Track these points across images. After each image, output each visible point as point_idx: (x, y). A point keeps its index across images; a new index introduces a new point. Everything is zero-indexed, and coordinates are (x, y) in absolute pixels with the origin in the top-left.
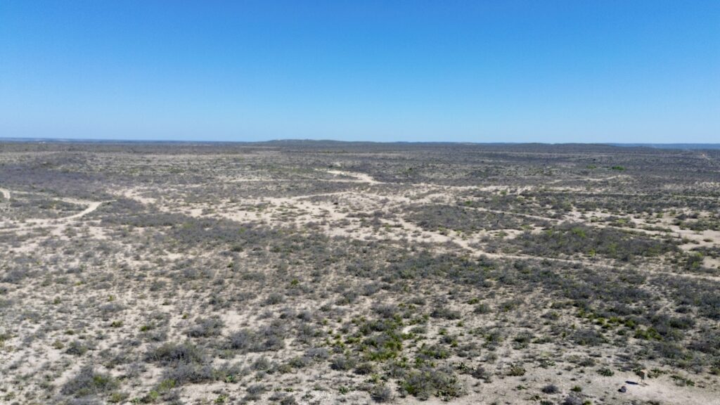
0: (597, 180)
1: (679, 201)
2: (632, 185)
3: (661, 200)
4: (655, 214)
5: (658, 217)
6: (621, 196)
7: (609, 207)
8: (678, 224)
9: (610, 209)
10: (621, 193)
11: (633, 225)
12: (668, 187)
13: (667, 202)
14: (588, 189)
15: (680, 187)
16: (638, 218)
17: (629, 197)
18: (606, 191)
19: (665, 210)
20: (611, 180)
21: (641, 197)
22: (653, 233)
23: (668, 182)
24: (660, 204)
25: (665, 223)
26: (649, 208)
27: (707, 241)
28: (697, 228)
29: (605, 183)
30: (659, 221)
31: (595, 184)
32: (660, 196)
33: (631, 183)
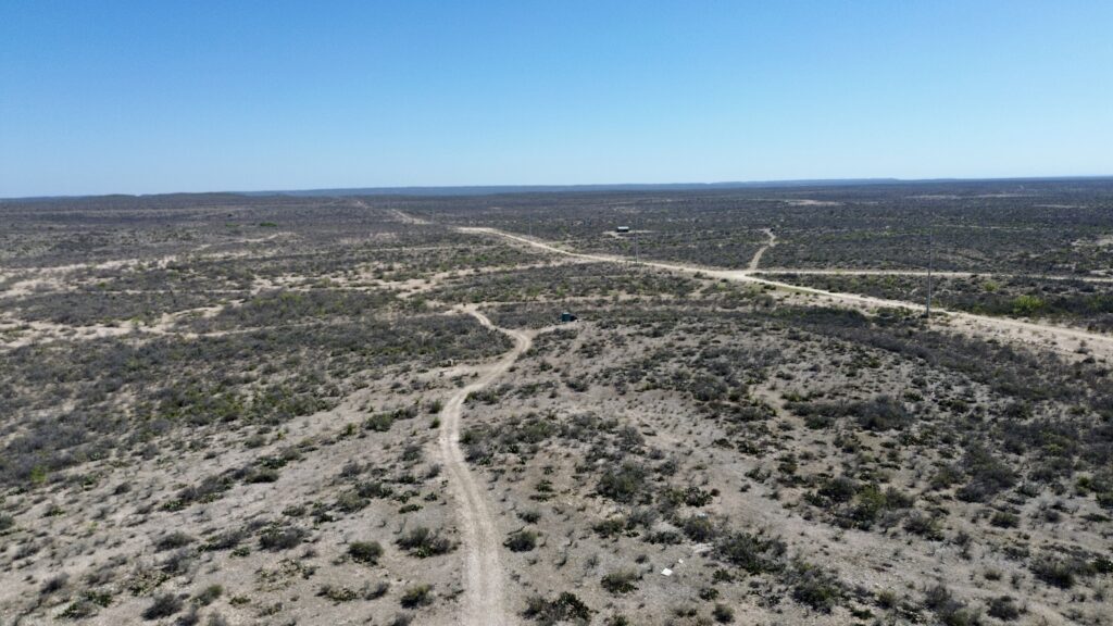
0: (259, 240)
1: (366, 256)
2: (304, 243)
3: (346, 257)
4: (350, 272)
5: (356, 273)
6: (300, 256)
7: (295, 271)
8: (380, 278)
9: (300, 272)
10: (299, 253)
11: (337, 285)
12: (346, 242)
13: (354, 258)
14: (255, 252)
15: (357, 241)
16: (337, 277)
17: (310, 257)
18: (279, 252)
19: (357, 266)
20: (275, 238)
21: (324, 255)
22: (364, 288)
23: (342, 236)
24: (349, 261)
25: (366, 278)
26: (339, 267)
27: (416, 288)
28: (399, 278)
29: (271, 244)
30: (360, 278)
31: (258, 246)
32: (343, 252)
33: (301, 241)
